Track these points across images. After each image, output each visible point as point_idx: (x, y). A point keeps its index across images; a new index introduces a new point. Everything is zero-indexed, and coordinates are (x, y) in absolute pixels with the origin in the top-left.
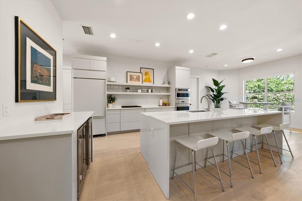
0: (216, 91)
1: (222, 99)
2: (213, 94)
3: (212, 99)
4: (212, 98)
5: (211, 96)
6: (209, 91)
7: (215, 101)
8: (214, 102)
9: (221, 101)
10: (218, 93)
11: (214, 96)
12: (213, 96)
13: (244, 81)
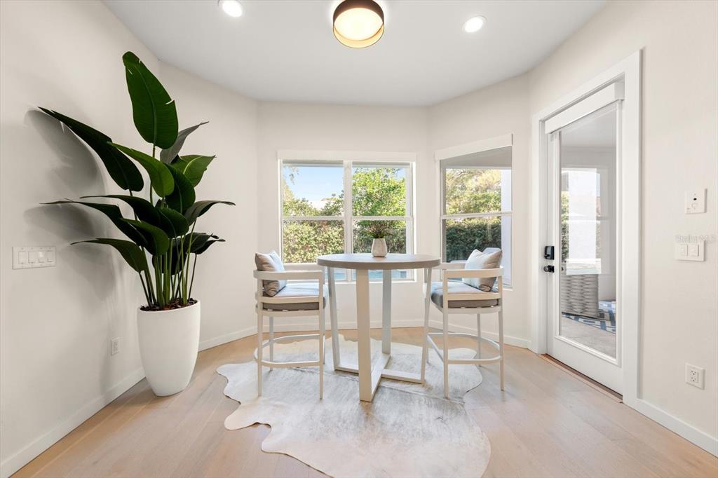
0: (156, 184)
1: (201, 244)
2: (131, 201)
3: (118, 244)
4: (123, 237)
5: (113, 213)
6: (93, 172)
7: (149, 257)
8: (139, 265)
9: (192, 255)
10: (171, 199)
11: (137, 213)
12: (128, 213)
13: (279, 160)
